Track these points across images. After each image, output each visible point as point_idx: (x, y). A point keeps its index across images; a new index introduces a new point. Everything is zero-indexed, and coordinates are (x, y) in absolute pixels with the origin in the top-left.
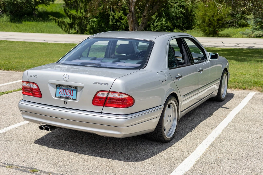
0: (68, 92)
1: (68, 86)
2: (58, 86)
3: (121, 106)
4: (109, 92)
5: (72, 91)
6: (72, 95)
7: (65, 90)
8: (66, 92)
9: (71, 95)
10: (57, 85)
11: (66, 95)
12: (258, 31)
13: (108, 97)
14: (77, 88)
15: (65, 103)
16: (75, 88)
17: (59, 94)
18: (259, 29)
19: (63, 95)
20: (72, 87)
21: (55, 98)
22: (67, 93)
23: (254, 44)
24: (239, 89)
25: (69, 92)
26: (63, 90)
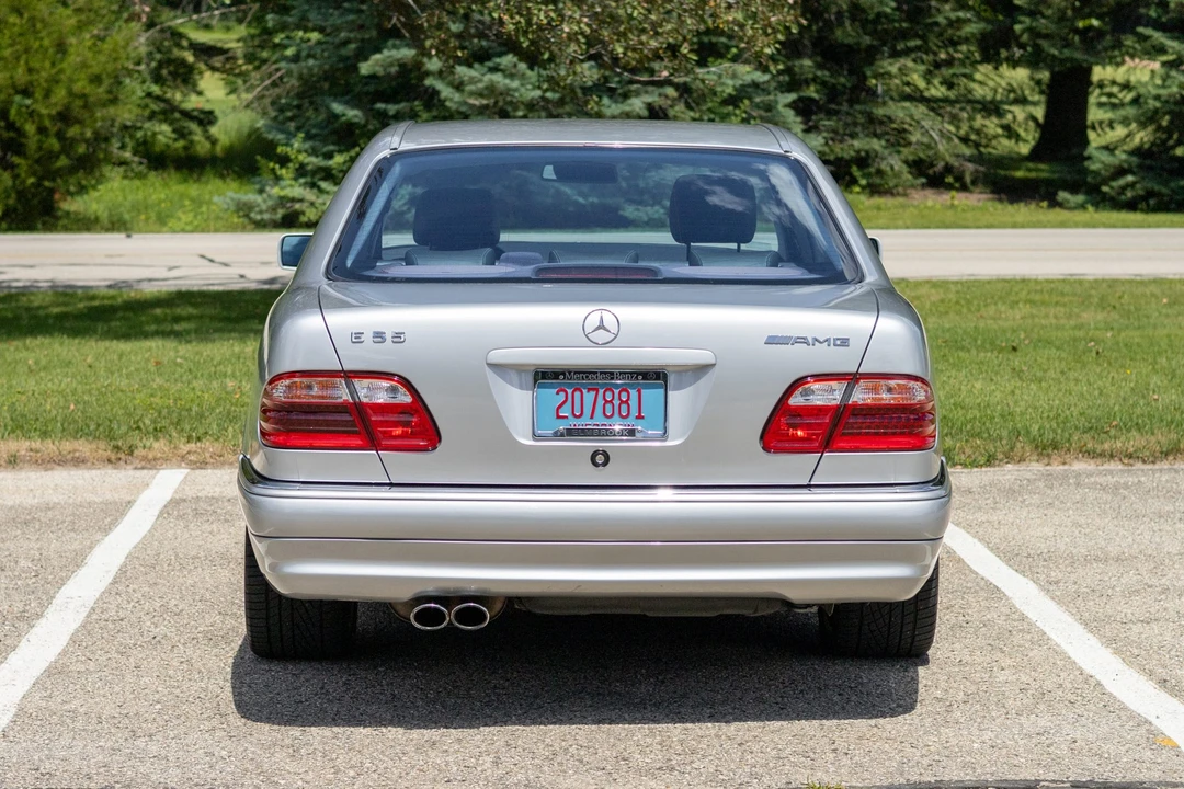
0: (611, 402)
1: (612, 374)
2: (545, 376)
4: (852, 378)
5: (634, 393)
6: (640, 417)
7: (593, 393)
8: (600, 402)
9: (634, 412)
10: (536, 374)
11: (599, 419)
13: (851, 402)
14: (665, 375)
15: (600, 459)
16: (655, 376)
17: (558, 417)
19: (584, 423)
20: (638, 374)
21: (532, 443)
22: (609, 406)
25: (616, 402)
26: (577, 394)
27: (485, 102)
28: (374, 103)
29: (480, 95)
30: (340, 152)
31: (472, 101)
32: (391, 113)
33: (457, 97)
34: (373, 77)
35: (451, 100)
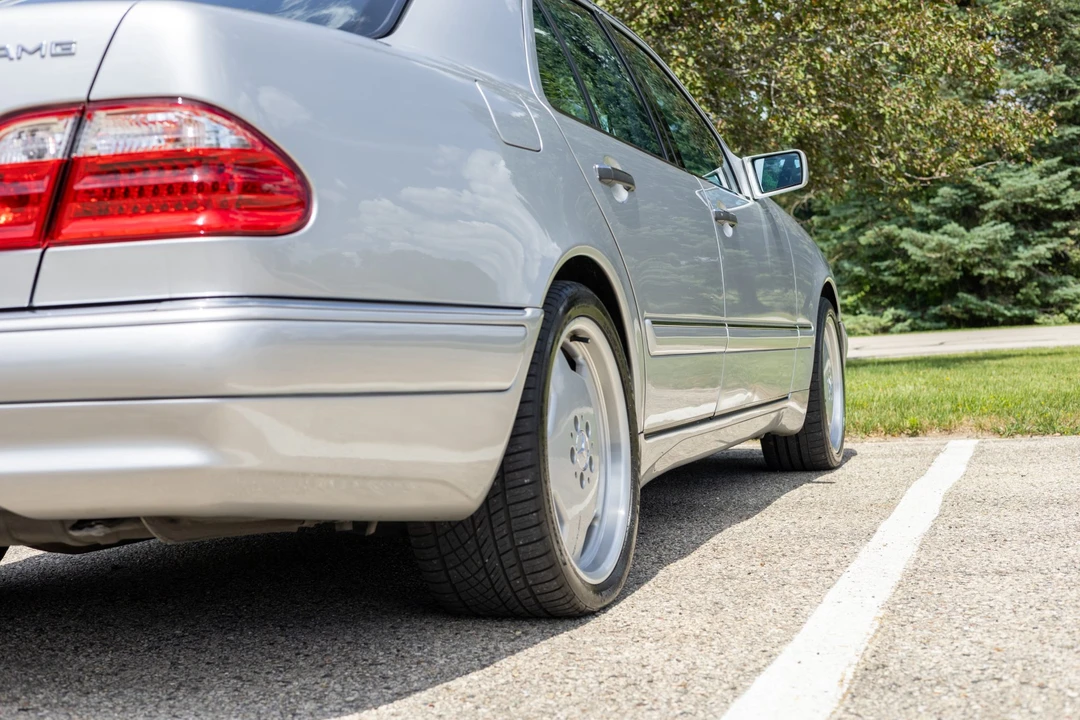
3: (201, 221)
4: (81, 112)
12: (855, 314)
13: (80, 152)
18: (857, 307)
23: (857, 349)
24: (888, 436)
27: (938, 255)
28: (871, 262)
29: (933, 250)
30: (852, 295)
31: (929, 255)
32: (882, 268)
33: (919, 252)
34: (870, 246)
35: (915, 255)
